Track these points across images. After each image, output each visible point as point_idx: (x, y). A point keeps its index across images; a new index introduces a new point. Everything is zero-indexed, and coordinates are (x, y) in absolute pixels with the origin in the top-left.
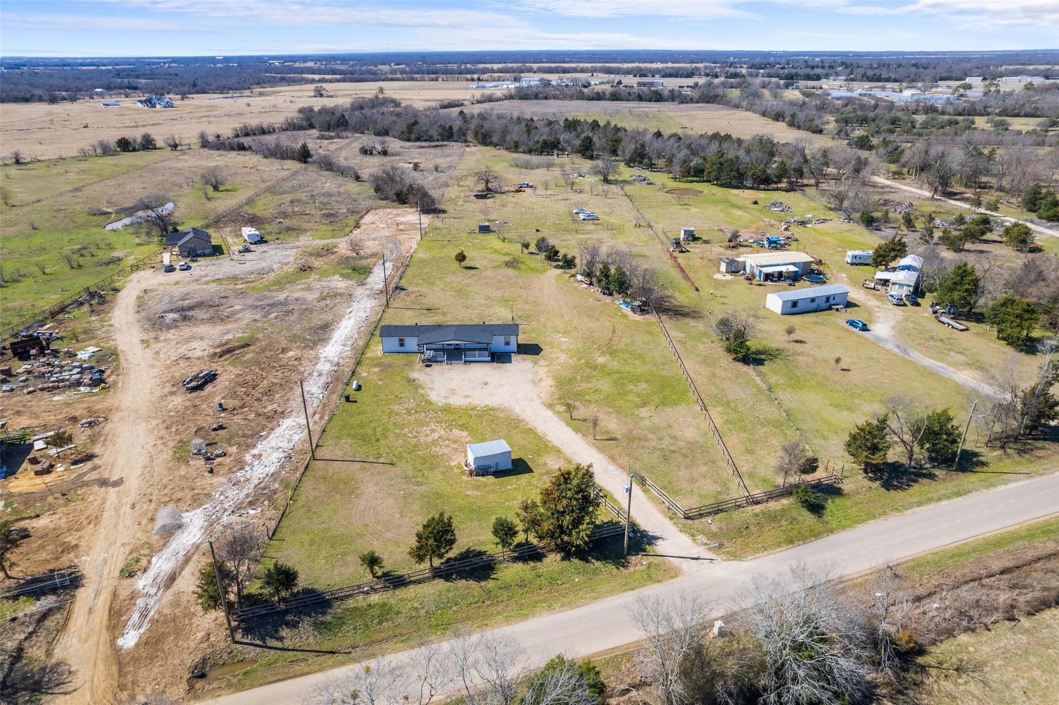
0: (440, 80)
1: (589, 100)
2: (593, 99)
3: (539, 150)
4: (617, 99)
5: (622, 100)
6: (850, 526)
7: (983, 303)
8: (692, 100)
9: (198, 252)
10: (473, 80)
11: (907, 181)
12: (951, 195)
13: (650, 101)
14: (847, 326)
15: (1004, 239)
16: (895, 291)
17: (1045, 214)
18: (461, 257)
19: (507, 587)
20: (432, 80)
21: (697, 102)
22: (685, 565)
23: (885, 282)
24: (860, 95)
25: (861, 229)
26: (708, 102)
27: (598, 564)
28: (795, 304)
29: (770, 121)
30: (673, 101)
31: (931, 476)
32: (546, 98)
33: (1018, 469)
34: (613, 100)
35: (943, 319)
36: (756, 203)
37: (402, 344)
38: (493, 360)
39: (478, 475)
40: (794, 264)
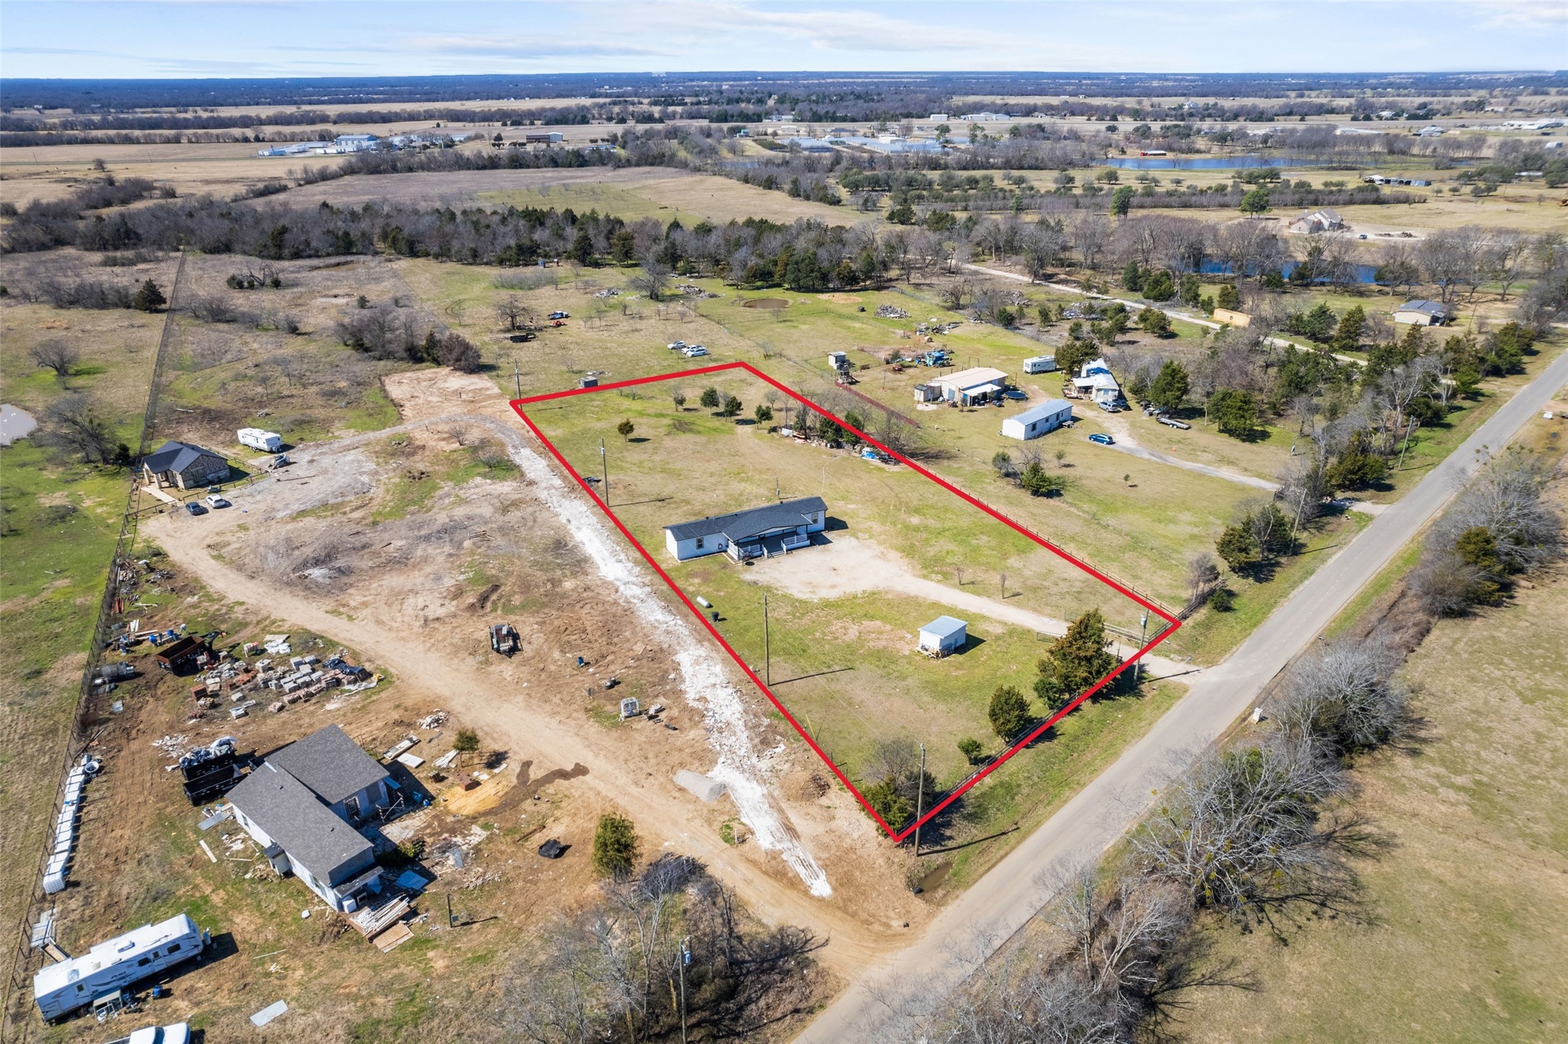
0: (184, 140)
1: (478, 168)
2: (484, 168)
3: (514, 257)
4: (521, 166)
5: (528, 167)
6: (1263, 619)
7: (1196, 397)
8: (628, 163)
9: (210, 477)
10: (246, 140)
11: (990, 263)
12: (1048, 278)
13: (570, 166)
14: (1092, 442)
15: (1141, 326)
16: (1098, 398)
17: (1152, 294)
18: (626, 428)
19: (1076, 738)
20: (168, 141)
21: (638, 165)
22: (1185, 680)
23: (1087, 389)
24: (831, 143)
25: (999, 330)
26: (652, 164)
27: (1122, 699)
28: (1034, 426)
29: (761, 190)
30: (604, 164)
31: (1278, 564)
32: (410, 170)
33: (1327, 543)
34: (516, 167)
35: (1163, 420)
36: (863, 310)
37: (700, 546)
38: (812, 544)
39: (944, 656)
40: (991, 382)
